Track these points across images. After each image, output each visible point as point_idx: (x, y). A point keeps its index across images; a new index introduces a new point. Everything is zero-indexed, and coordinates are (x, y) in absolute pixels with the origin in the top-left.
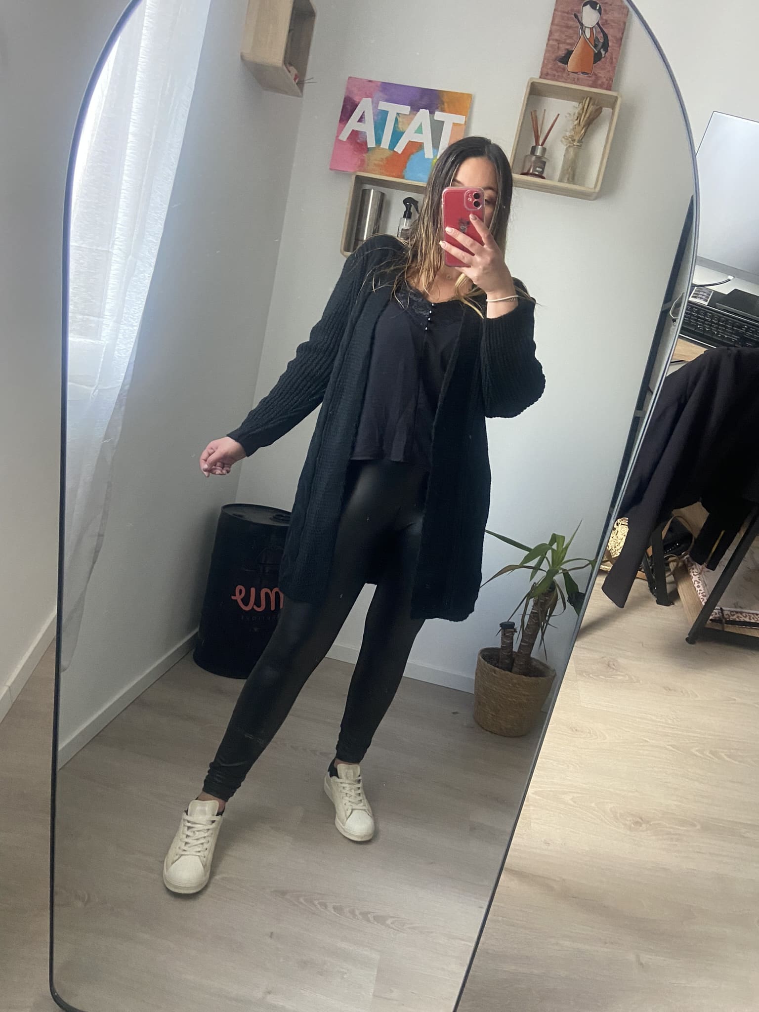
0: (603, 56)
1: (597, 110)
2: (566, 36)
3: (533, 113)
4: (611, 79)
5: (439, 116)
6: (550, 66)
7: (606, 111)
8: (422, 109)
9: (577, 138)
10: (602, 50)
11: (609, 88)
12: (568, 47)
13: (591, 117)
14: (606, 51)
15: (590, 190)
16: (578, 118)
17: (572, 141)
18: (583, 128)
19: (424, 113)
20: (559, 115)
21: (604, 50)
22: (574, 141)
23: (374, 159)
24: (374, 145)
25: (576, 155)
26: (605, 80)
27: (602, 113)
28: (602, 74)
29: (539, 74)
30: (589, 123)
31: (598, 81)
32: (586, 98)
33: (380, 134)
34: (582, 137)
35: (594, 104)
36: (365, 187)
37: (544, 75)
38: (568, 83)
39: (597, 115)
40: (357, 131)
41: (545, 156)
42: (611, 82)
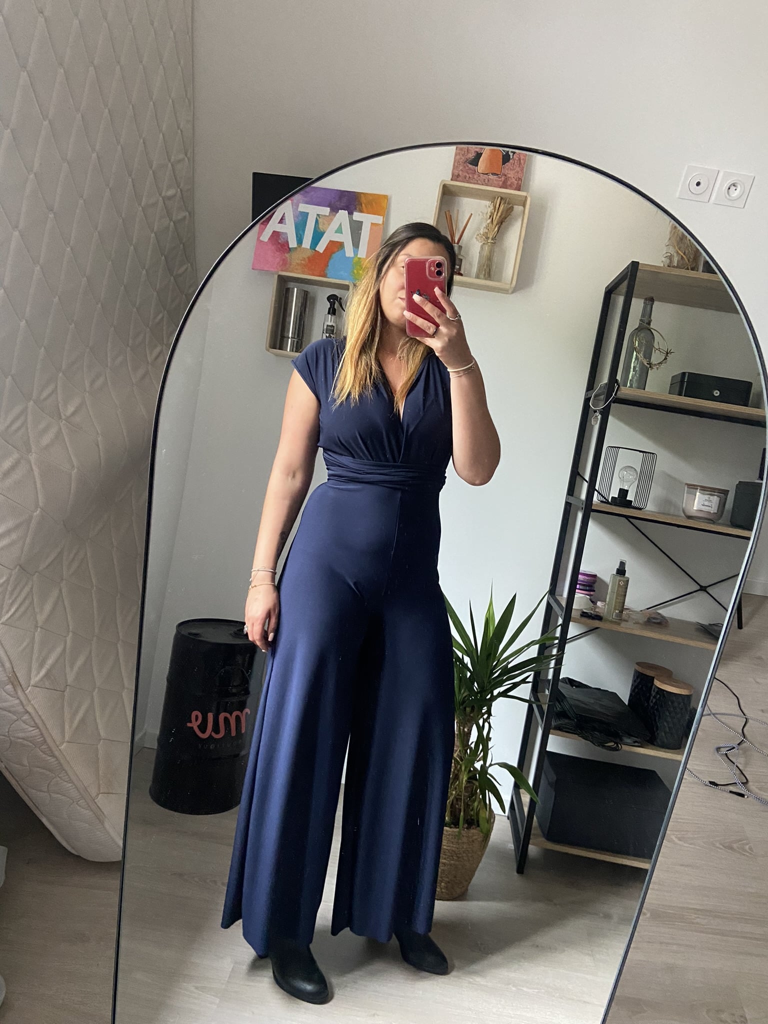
0: (511, 157)
1: (508, 209)
3: (447, 213)
4: (520, 179)
5: (357, 216)
6: (461, 168)
7: (518, 209)
8: (341, 209)
9: (491, 237)
11: (518, 188)
13: (503, 216)
15: (506, 286)
16: (490, 217)
17: (486, 238)
18: (496, 226)
19: (343, 214)
20: (472, 214)
22: (488, 238)
23: (296, 259)
24: (295, 246)
25: (491, 252)
26: (514, 180)
27: (513, 211)
28: (511, 174)
29: (450, 177)
30: (501, 222)
31: (507, 182)
32: (498, 198)
33: (301, 236)
34: (495, 235)
35: (505, 203)
36: (288, 287)
37: (455, 177)
38: (479, 184)
39: (508, 214)
40: (278, 233)
41: (461, 254)
42: (520, 181)
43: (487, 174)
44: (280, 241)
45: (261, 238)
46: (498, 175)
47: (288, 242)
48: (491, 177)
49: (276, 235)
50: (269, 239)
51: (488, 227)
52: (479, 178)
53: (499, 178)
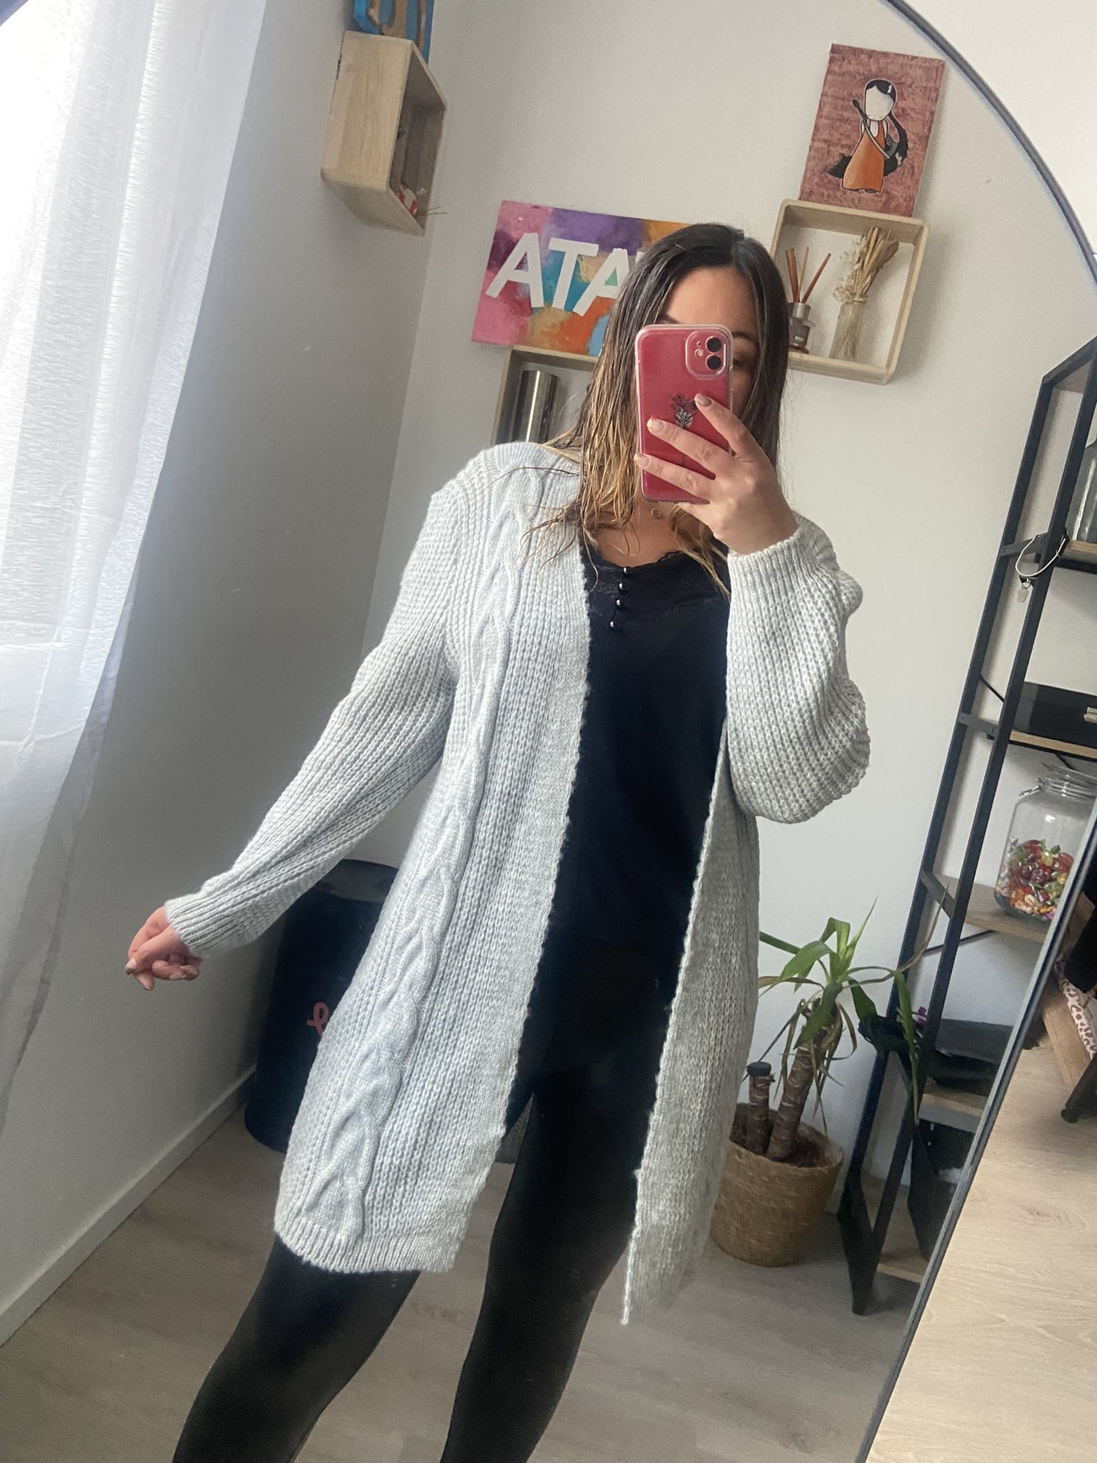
0: (899, 163)
1: (889, 249)
2: (841, 134)
3: (789, 252)
4: (912, 199)
6: (816, 180)
7: (905, 247)
8: (616, 248)
9: (859, 292)
10: (897, 154)
11: (909, 213)
12: (844, 151)
13: (880, 260)
14: (904, 155)
15: (879, 371)
16: (860, 258)
17: (851, 294)
18: (868, 275)
19: (620, 254)
20: (830, 255)
21: (900, 155)
22: (854, 294)
23: (541, 325)
24: (542, 304)
25: (858, 317)
26: (901, 200)
27: (898, 251)
28: (897, 191)
29: (798, 194)
30: (878, 267)
31: (890, 203)
32: (874, 229)
33: (551, 287)
34: (866, 289)
35: (885, 237)
36: (526, 369)
37: (806, 194)
38: (844, 206)
39: (890, 255)
40: (516, 283)
41: (809, 319)
42: (911, 203)
43: (857, 190)
44: (517, 298)
45: (488, 293)
46: (876, 192)
47: (529, 299)
48: (865, 195)
49: (511, 287)
50: (501, 293)
51: (854, 276)
53: (878, 196)
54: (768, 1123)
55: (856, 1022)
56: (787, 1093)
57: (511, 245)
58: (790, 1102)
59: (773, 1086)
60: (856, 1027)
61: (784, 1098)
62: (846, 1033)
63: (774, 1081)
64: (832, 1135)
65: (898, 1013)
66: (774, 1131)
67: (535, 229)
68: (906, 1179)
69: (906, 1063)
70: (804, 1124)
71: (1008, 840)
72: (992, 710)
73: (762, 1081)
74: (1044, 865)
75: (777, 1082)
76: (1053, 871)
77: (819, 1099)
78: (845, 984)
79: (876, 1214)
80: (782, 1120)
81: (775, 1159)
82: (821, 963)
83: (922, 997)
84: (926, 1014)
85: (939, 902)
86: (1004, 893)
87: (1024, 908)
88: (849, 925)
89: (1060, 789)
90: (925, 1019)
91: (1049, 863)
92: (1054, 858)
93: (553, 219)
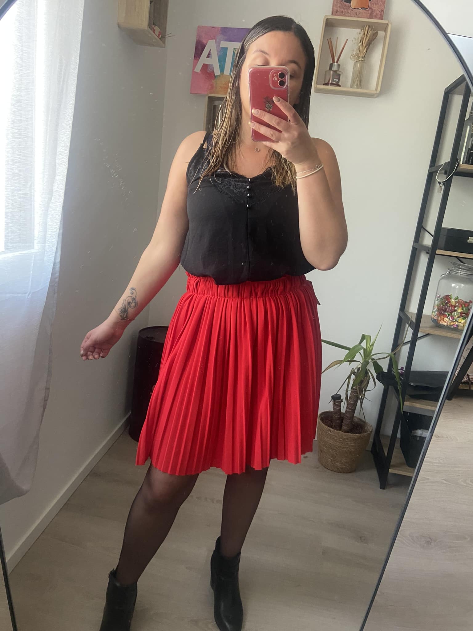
1: (374, 35)
3: (329, 40)
4: (383, 11)
6: (339, 5)
7: (381, 33)
9: (361, 56)
11: (381, 18)
13: (370, 40)
15: (372, 92)
16: (361, 41)
17: (358, 57)
18: (365, 48)
20: (347, 40)
22: (359, 57)
23: (220, 83)
24: (219, 74)
25: (362, 67)
26: (378, 12)
27: (378, 36)
28: (375, 8)
29: (331, 13)
30: (369, 44)
31: (373, 13)
32: (366, 26)
33: (223, 65)
34: (365, 54)
35: (372, 30)
36: (215, 104)
37: (334, 12)
38: (352, 17)
39: (374, 38)
40: (207, 65)
41: (340, 70)
42: (382, 13)
43: (358, 9)
44: (208, 71)
45: (195, 70)
46: (366, 9)
47: (214, 71)
48: (361, 11)
49: (205, 66)
50: (201, 70)
51: (359, 49)
52: (352, 12)
53: (367, 11)
54: (341, 417)
55: (375, 375)
56: (348, 406)
57: (203, 47)
58: (349, 409)
59: (342, 403)
60: (375, 377)
61: (347, 408)
62: (371, 380)
63: (343, 401)
64: (367, 421)
65: (392, 370)
66: (344, 421)
67: (214, 38)
68: (399, 435)
69: (397, 391)
70: (355, 417)
71: (436, 296)
72: (428, 241)
73: (338, 402)
74: (452, 305)
75: (344, 402)
76: (455, 307)
77: (361, 407)
78: (370, 360)
79: (387, 450)
80: (347, 416)
81: (345, 432)
82: (359, 352)
83: (402, 363)
84: (404, 369)
85: (408, 324)
86: (435, 318)
87: (444, 323)
88: (370, 337)
89: (458, 272)
90: (404, 372)
91: (453, 303)
92: (456, 302)
93: (221, 32)
